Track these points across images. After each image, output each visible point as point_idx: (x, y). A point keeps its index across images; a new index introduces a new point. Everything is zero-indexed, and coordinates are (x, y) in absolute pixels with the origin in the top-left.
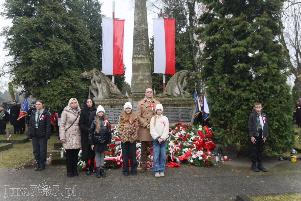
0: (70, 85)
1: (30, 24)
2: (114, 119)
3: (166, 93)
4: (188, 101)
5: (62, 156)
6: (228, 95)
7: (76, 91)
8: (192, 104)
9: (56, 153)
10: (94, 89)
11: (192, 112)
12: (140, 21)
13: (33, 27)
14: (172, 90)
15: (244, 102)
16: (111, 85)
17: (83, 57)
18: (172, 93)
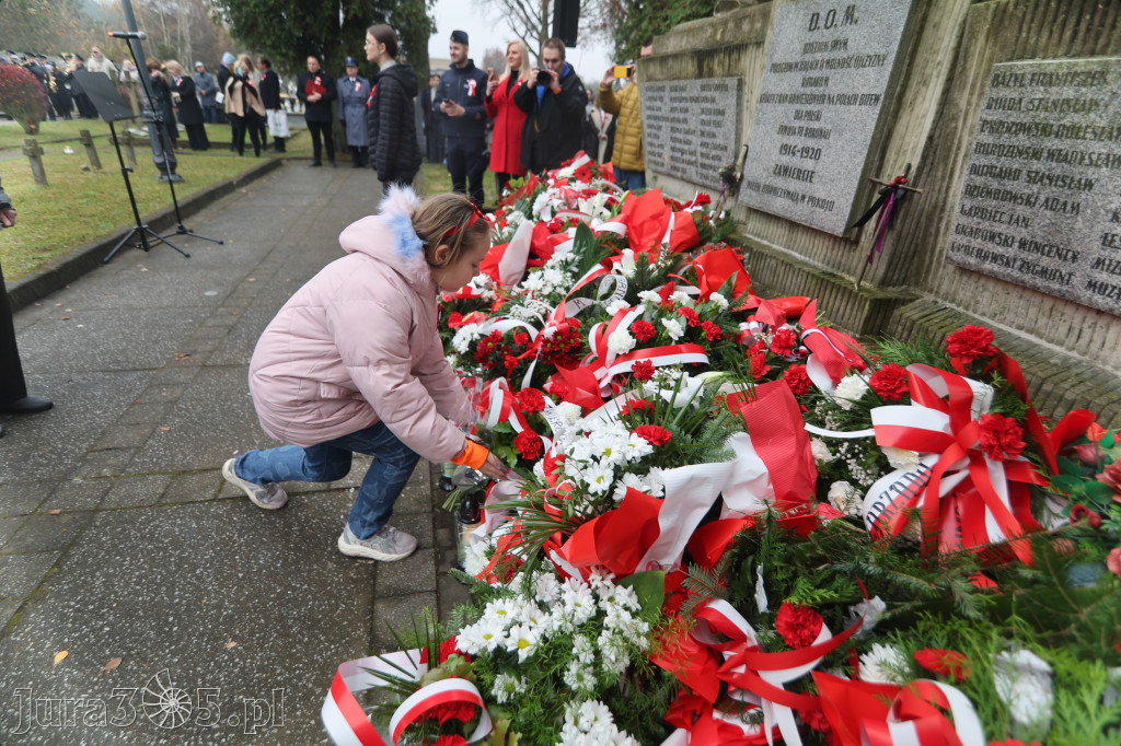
2: (700, 159)
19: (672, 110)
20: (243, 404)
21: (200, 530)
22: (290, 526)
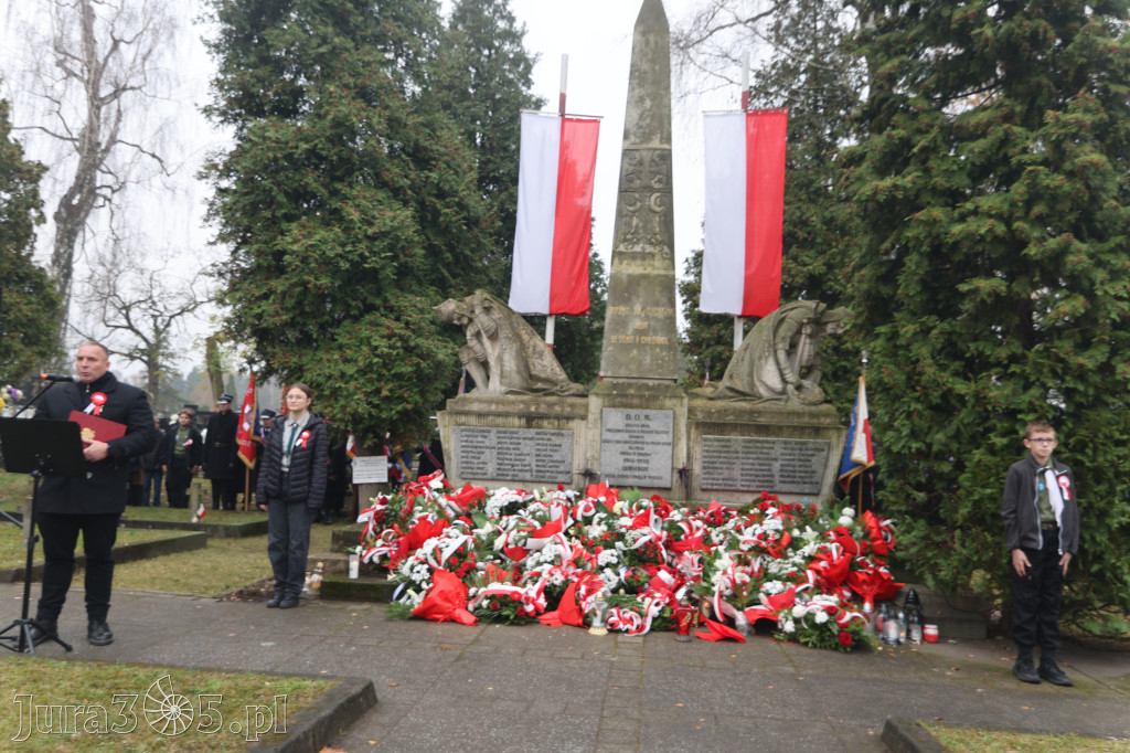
0: (399, 344)
1: (287, 143)
2: (535, 468)
3: (728, 384)
4: (813, 415)
5: (354, 574)
6: (940, 392)
7: (419, 364)
8: (827, 429)
9: (335, 562)
10: (477, 360)
11: (827, 459)
12: (644, 124)
13: (293, 153)
14: (751, 374)
15: (995, 421)
16: (535, 346)
17: (451, 248)
18: (752, 385)
19: (500, 443)
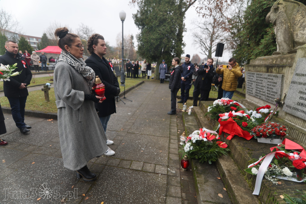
2: (266, 94)
5: (189, 113)
19: (257, 80)
20: (135, 144)
21: (126, 176)
22: (145, 181)
